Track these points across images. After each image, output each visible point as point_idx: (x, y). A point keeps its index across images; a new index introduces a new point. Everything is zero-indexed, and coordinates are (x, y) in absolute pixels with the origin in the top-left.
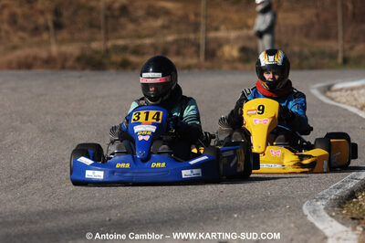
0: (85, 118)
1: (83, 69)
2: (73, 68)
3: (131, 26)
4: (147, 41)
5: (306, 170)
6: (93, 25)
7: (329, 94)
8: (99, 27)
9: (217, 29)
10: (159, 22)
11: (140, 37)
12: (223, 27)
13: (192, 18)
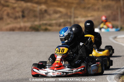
8: (37, 17)
11: (51, 20)
12: (80, 17)
13: (69, 14)
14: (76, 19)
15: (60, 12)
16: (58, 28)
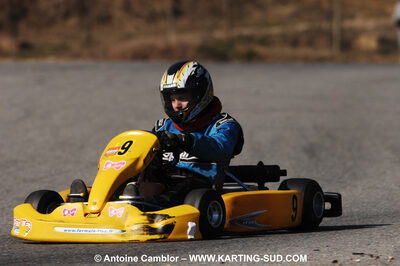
5: (156, 237)
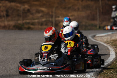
0: (16, 45)
1: (15, 29)
2: (12, 29)
3: (31, 16)
4: (36, 21)
6: (19, 15)
7: (94, 38)
8: (20, 16)
9: (58, 17)
10: (40, 15)
11: (34, 19)
12: (60, 17)
13: (51, 13)
14: (57, 19)
15: (42, 11)
16: (40, 27)
